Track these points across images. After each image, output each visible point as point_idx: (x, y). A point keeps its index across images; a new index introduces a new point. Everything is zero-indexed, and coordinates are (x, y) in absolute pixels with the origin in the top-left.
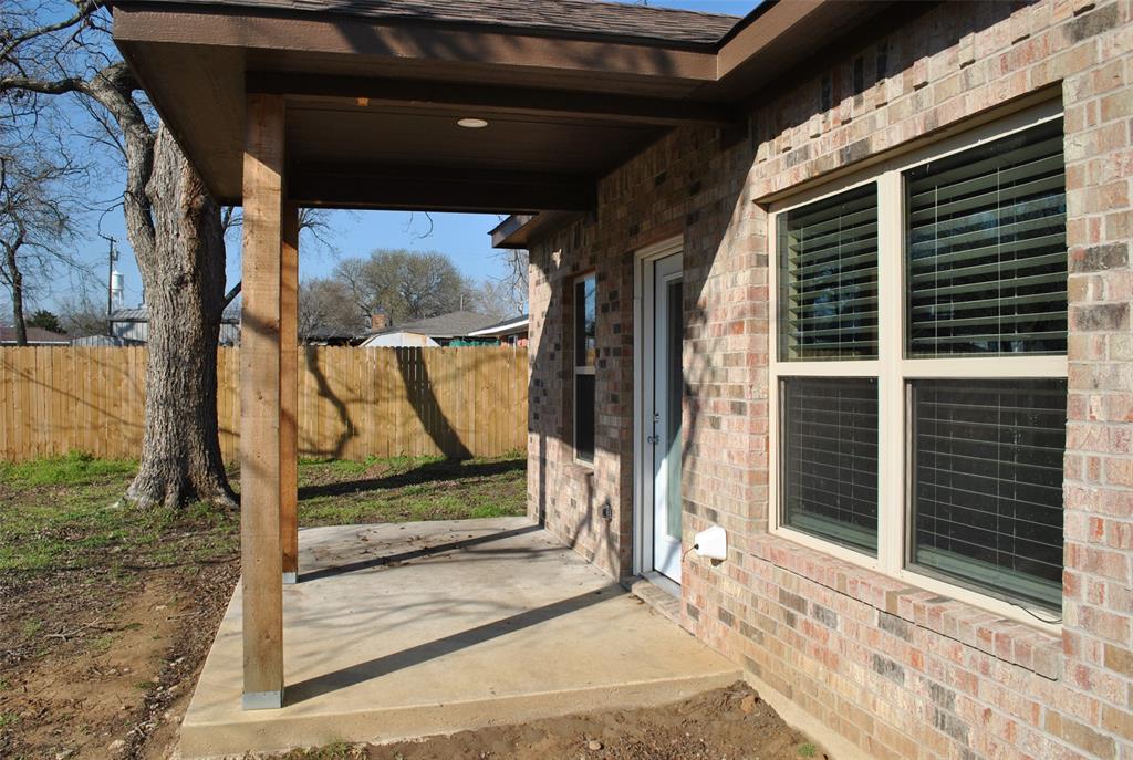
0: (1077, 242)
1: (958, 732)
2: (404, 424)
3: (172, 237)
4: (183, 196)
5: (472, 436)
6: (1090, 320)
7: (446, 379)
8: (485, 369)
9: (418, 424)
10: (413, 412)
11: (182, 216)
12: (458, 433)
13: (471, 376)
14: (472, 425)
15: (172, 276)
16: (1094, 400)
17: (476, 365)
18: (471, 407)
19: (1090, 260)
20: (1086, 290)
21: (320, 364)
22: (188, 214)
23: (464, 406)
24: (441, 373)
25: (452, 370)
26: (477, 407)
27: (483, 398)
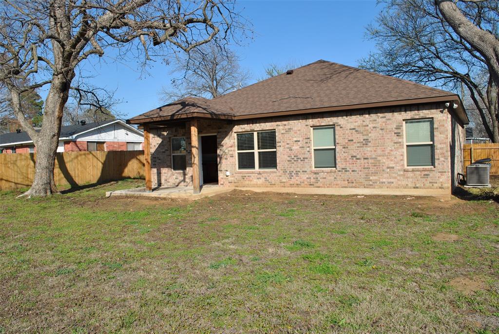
1: (268, 181)
3: (52, 123)
4: (57, 113)
7: (70, 161)
9: (62, 175)
11: (56, 118)
12: (73, 178)
14: (77, 175)
15: (52, 134)
16: (279, 152)
17: (77, 157)
21: (35, 158)
22: (58, 118)
23: (74, 170)
24: (68, 160)
26: (78, 170)
27: (79, 167)
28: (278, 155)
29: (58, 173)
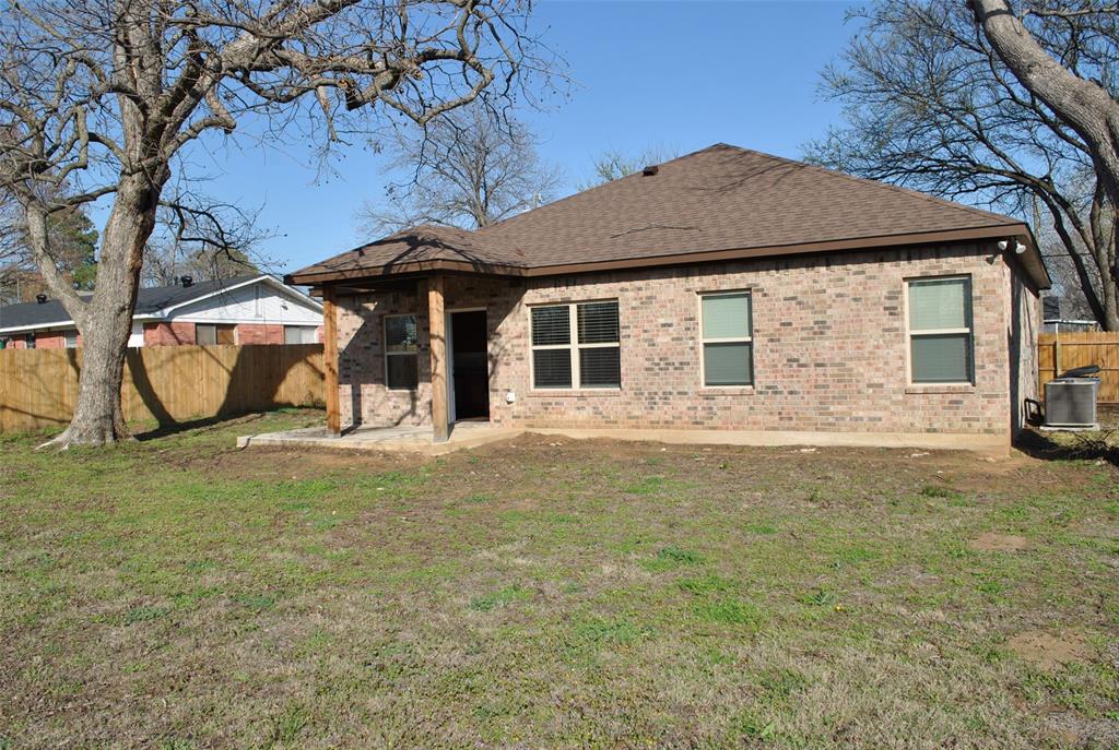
0: (621, 325)
1: (601, 413)
2: (132, 399)
3: (119, 282)
4: (129, 259)
5: (172, 406)
6: (624, 337)
7: (156, 367)
8: (178, 361)
9: (139, 399)
10: (136, 391)
11: (127, 270)
12: (164, 404)
13: (170, 366)
14: (172, 399)
15: (117, 306)
16: (626, 350)
17: (173, 358)
18: (171, 385)
19: (624, 327)
20: (623, 332)
21: (78, 360)
22: (131, 271)
23: (167, 387)
24: (153, 364)
25: (159, 363)
26: (175, 386)
27: (178, 380)
28: (623, 356)
29: (131, 392)
